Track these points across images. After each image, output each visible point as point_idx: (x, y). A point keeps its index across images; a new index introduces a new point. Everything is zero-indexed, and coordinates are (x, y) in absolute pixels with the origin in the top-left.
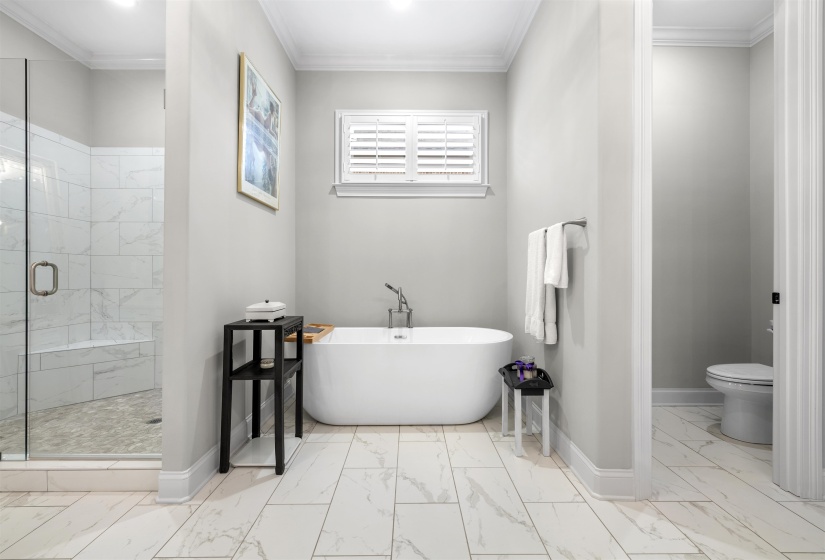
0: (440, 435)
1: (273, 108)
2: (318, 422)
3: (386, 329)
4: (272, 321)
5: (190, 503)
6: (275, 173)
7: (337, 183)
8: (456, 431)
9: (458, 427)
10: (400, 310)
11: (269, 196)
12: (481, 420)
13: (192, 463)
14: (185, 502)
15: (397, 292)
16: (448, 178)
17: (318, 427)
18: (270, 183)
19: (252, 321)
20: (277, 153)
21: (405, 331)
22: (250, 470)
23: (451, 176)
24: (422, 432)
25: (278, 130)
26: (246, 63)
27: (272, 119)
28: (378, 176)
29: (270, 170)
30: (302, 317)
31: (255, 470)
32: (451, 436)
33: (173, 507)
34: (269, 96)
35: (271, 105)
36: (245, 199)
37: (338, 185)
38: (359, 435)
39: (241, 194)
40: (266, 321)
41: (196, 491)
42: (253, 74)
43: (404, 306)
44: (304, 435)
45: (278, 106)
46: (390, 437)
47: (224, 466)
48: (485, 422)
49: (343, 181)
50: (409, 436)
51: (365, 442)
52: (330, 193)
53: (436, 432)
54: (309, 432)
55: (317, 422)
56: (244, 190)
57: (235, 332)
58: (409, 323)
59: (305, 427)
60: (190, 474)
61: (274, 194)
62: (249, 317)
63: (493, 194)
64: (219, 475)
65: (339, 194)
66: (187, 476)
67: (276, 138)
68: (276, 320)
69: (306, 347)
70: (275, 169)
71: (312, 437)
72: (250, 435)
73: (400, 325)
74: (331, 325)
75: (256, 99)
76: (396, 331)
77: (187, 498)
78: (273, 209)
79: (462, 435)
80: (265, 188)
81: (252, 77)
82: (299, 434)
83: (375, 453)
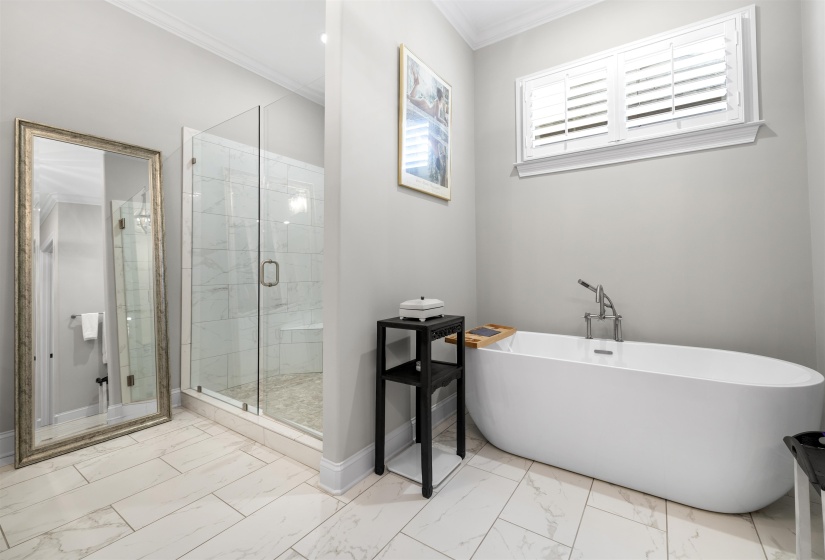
0: (660, 516)
1: (440, 94)
2: (488, 442)
3: (583, 339)
4: (423, 320)
5: (339, 498)
6: (445, 161)
7: (519, 162)
8: (693, 520)
9: (695, 512)
10: (602, 316)
11: (438, 186)
12: (749, 515)
13: (345, 458)
14: (337, 495)
15: (595, 290)
16: (679, 126)
17: (486, 448)
18: (439, 172)
19: (405, 319)
20: (446, 140)
21: (610, 344)
22: (401, 480)
23: (683, 122)
24: (628, 500)
25: (449, 117)
26: (406, 53)
27: (441, 106)
28: (568, 143)
29: (438, 160)
30: (463, 318)
31: (406, 482)
32: (681, 526)
33: (327, 496)
34: (436, 82)
35: (439, 91)
36: (408, 191)
37: (520, 165)
38: (532, 475)
39: (401, 186)
40: (417, 320)
41: (349, 485)
42: (414, 63)
43: (609, 311)
44: (467, 454)
45: (447, 91)
46: (574, 493)
47: (380, 468)
48: (758, 521)
49: (526, 159)
50: (605, 501)
51: (537, 489)
52: (511, 175)
53: (653, 508)
54: (474, 451)
55: (486, 442)
56: (403, 182)
57: (387, 329)
58: (617, 333)
59: (469, 444)
60: (342, 468)
61: (444, 183)
62: (403, 314)
63: (773, 134)
64: (374, 474)
65: (521, 175)
66: (339, 469)
67: (446, 124)
68: (428, 319)
69: (467, 352)
70: (445, 157)
71: (476, 460)
72: (414, 439)
73: (604, 336)
74: (511, 329)
75: (419, 87)
76: (596, 343)
77: (339, 491)
78: (445, 200)
79: (704, 531)
80: (433, 178)
81: (413, 66)
82: (461, 453)
83: (547, 510)
